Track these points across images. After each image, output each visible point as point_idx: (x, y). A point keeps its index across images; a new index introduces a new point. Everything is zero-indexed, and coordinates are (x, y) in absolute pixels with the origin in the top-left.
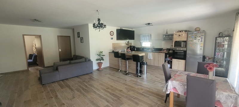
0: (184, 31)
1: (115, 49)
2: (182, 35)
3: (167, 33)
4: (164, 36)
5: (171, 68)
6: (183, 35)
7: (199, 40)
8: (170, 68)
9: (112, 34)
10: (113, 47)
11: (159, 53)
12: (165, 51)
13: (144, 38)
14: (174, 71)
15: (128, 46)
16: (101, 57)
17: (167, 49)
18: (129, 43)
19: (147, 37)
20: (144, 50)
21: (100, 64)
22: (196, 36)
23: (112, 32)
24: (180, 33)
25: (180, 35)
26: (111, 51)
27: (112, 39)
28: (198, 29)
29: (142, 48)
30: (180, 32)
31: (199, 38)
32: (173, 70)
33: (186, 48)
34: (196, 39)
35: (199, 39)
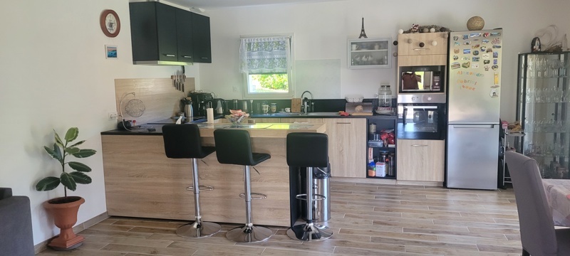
0: (433, 30)
1: (128, 112)
2: (431, 43)
3: (363, 35)
4: (354, 46)
5: (392, 175)
6: (435, 43)
7: (488, 62)
8: (387, 177)
9: (111, 25)
10: (119, 102)
11: (340, 120)
12: (359, 108)
13: (261, 54)
14: (406, 187)
15: (182, 94)
16: (72, 165)
17: (365, 101)
18: (184, 77)
19: (275, 50)
20: (262, 112)
21: (60, 210)
22: (478, 49)
23: (110, 18)
24: (423, 37)
25: (421, 45)
26: (112, 126)
27: (112, 54)
28: (478, 24)
29: (248, 101)
30: (421, 30)
31: (489, 56)
32: (399, 183)
33: (444, 94)
34: (477, 60)
35: (487, 59)
